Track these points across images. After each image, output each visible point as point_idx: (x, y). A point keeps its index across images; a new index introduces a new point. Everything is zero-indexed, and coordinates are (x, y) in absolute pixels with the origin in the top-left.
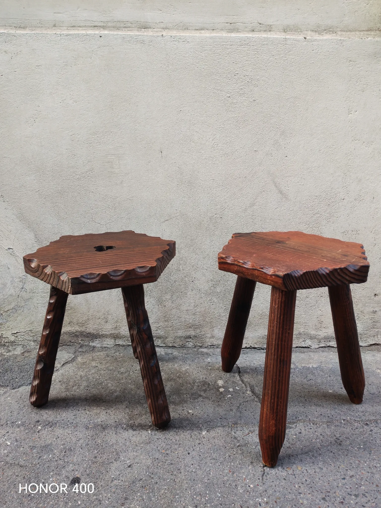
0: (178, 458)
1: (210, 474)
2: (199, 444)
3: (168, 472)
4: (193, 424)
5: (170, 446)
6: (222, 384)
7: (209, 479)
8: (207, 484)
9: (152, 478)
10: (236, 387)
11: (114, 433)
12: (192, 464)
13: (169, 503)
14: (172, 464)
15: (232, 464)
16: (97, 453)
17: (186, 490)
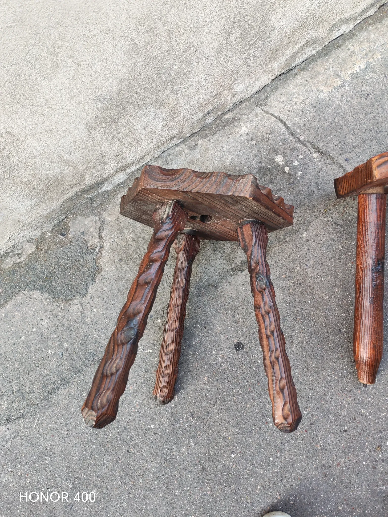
0: (301, 275)
1: (338, 275)
2: (309, 249)
3: (304, 294)
4: (289, 232)
5: (285, 268)
6: (282, 161)
7: (340, 281)
8: (342, 286)
9: (295, 307)
10: (298, 156)
11: (228, 284)
12: (317, 274)
13: (325, 320)
14: (300, 284)
15: (350, 254)
16: (232, 312)
17: (329, 301)
